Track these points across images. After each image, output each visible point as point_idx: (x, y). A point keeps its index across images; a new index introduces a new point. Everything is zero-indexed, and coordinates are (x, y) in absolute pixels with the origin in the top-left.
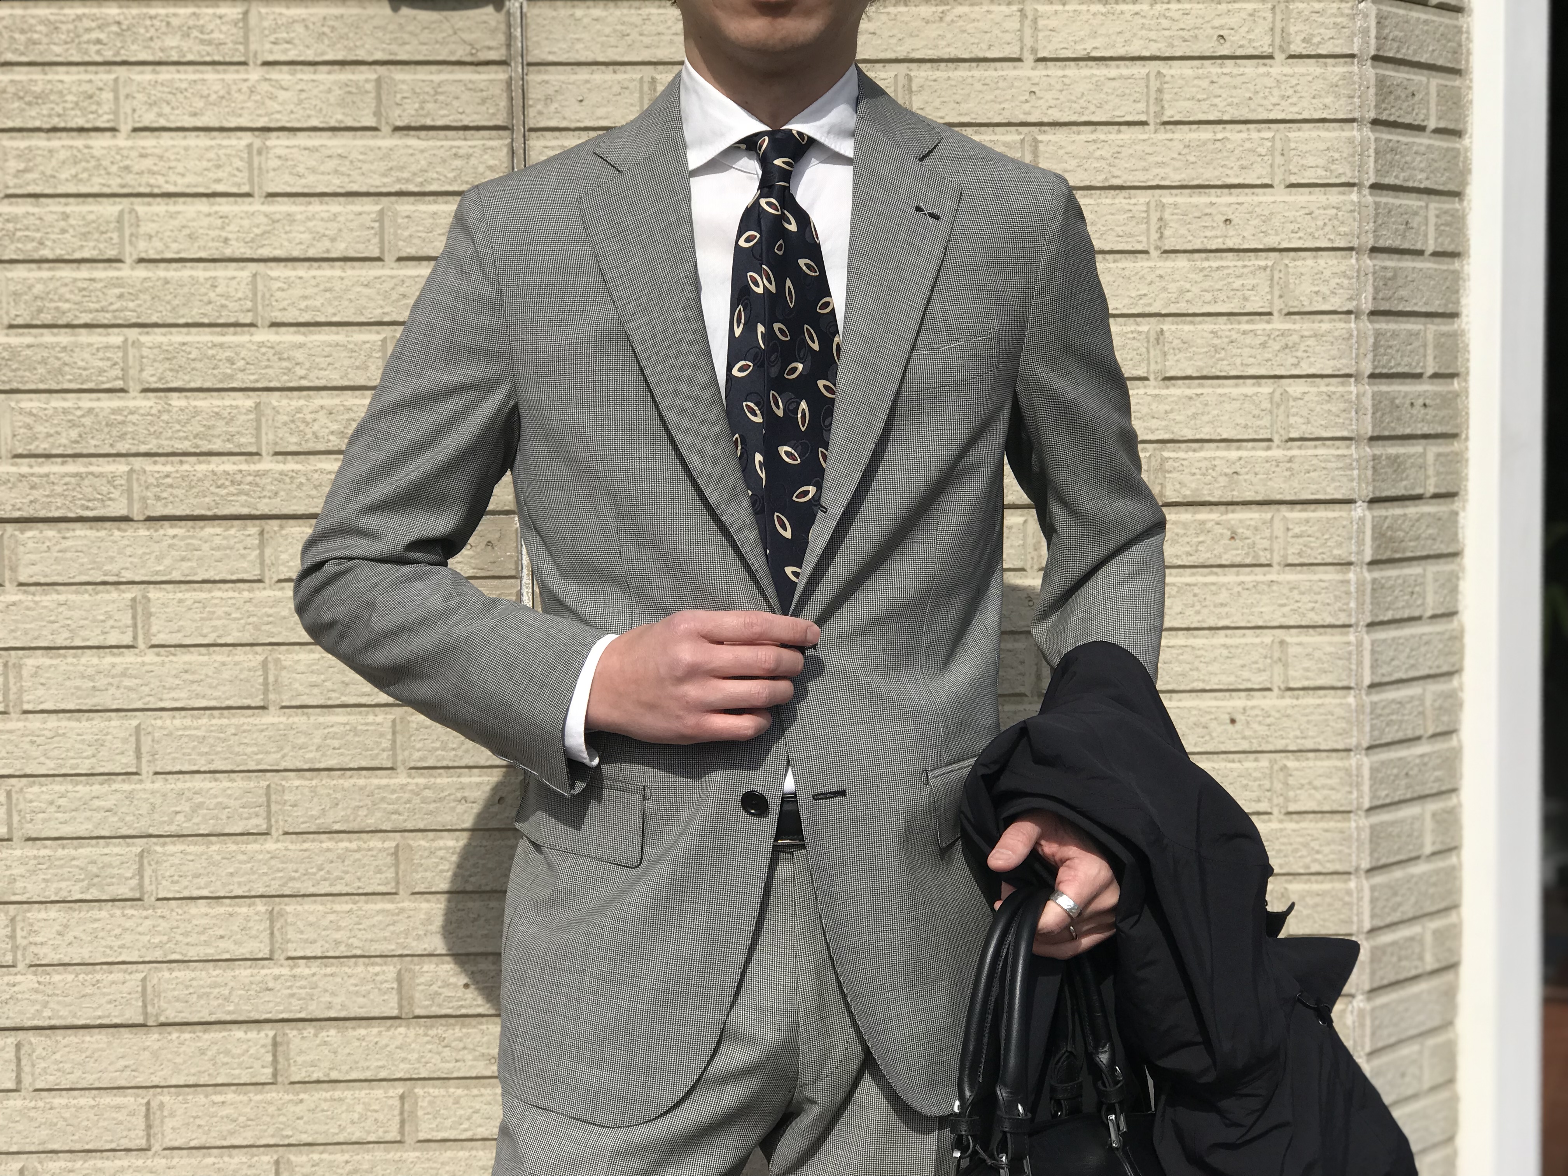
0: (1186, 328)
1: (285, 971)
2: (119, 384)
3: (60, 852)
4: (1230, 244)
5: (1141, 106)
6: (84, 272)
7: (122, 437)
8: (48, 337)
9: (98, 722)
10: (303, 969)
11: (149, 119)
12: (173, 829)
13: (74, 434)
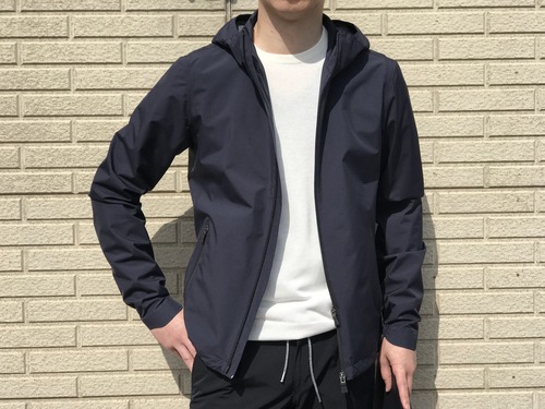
0: (499, 116)
1: (133, 375)
2: (68, 139)
3: (44, 327)
4: (517, 82)
5: (482, 26)
6: (54, 95)
7: (69, 160)
8: (40, 121)
9: (59, 275)
10: (140, 375)
11: (80, 33)
12: (89, 318)
13: (50, 159)
